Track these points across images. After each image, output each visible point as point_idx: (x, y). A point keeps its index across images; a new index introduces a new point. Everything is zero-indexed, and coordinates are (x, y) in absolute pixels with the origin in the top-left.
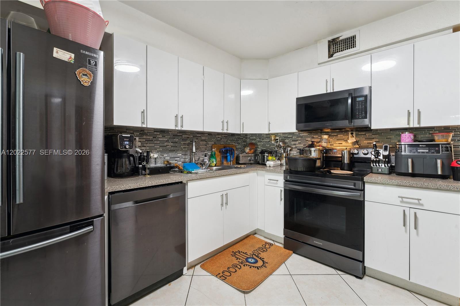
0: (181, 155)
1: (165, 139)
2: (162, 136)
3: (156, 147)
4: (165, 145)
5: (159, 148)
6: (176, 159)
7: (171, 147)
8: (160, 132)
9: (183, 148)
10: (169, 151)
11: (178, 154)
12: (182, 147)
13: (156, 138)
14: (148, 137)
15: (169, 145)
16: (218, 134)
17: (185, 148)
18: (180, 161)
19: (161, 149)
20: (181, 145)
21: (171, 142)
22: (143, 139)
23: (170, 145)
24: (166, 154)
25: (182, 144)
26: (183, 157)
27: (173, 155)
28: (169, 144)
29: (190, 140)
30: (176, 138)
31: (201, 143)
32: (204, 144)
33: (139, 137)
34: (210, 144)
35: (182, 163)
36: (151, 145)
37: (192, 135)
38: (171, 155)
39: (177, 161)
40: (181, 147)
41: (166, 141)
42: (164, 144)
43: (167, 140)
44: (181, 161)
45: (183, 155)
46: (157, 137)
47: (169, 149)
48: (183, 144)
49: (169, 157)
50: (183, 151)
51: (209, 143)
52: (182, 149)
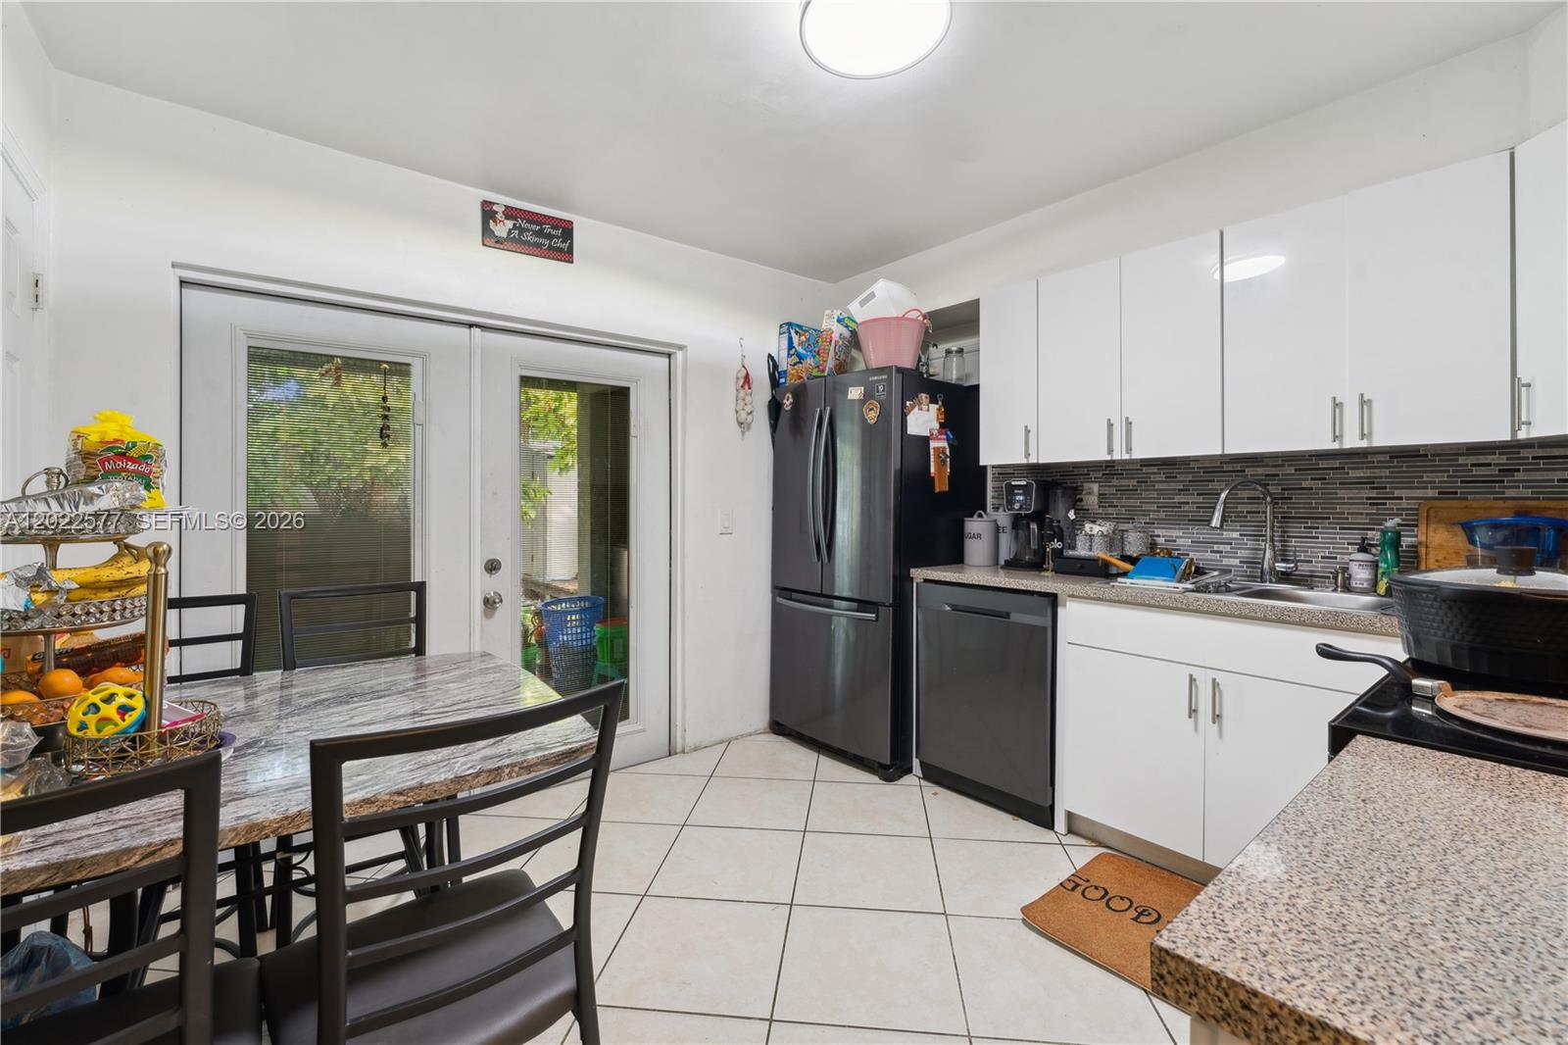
0: (1236, 535)
1: (1174, 486)
2: (1166, 477)
3: (1145, 507)
4: (1175, 503)
5: (1155, 511)
6: (1216, 548)
7: (1197, 507)
8: (1158, 465)
9: (1248, 512)
10: (1189, 520)
11: (1225, 533)
12: (1245, 508)
13: (1146, 482)
14: (1125, 482)
15: (1188, 503)
16: (1467, 449)
17: (1259, 512)
18: (1233, 554)
19: (1162, 515)
20: (1240, 503)
21: (1198, 494)
22: (1110, 486)
23: (1193, 503)
24: (1179, 529)
25: (1243, 498)
26: (1246, 544)
27: (1204, 534)
28: (1190, 501)
29: (1279, 485)
30: (1218, 481)
31: (1341, 493)
32: (1362, 498)
33: (1100, 482)
34: (1407, 498)
35: (1241, 562)
36: (1131, 502)
37: (1289, 466)
38: (1197, 533)
39: (1218, 555)
40: (1237, 508)
41: (1179, 490)
42: (1173, 499)
43: (1182, 487)
44: (1237, 558)
45: (1245, 535)
46: (1151, 482)
47: (1188, 516)
48: (1248, 498)
49: (1189, 538)
50: (1249, 521)
51: (1397, 493)
52: (1243, 517)
